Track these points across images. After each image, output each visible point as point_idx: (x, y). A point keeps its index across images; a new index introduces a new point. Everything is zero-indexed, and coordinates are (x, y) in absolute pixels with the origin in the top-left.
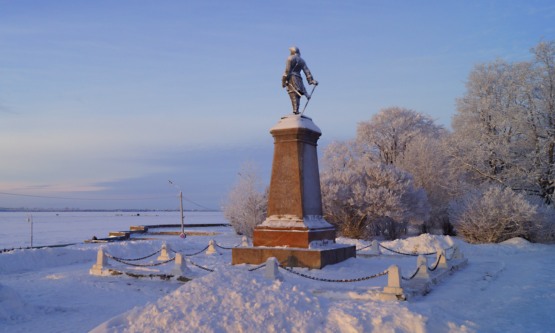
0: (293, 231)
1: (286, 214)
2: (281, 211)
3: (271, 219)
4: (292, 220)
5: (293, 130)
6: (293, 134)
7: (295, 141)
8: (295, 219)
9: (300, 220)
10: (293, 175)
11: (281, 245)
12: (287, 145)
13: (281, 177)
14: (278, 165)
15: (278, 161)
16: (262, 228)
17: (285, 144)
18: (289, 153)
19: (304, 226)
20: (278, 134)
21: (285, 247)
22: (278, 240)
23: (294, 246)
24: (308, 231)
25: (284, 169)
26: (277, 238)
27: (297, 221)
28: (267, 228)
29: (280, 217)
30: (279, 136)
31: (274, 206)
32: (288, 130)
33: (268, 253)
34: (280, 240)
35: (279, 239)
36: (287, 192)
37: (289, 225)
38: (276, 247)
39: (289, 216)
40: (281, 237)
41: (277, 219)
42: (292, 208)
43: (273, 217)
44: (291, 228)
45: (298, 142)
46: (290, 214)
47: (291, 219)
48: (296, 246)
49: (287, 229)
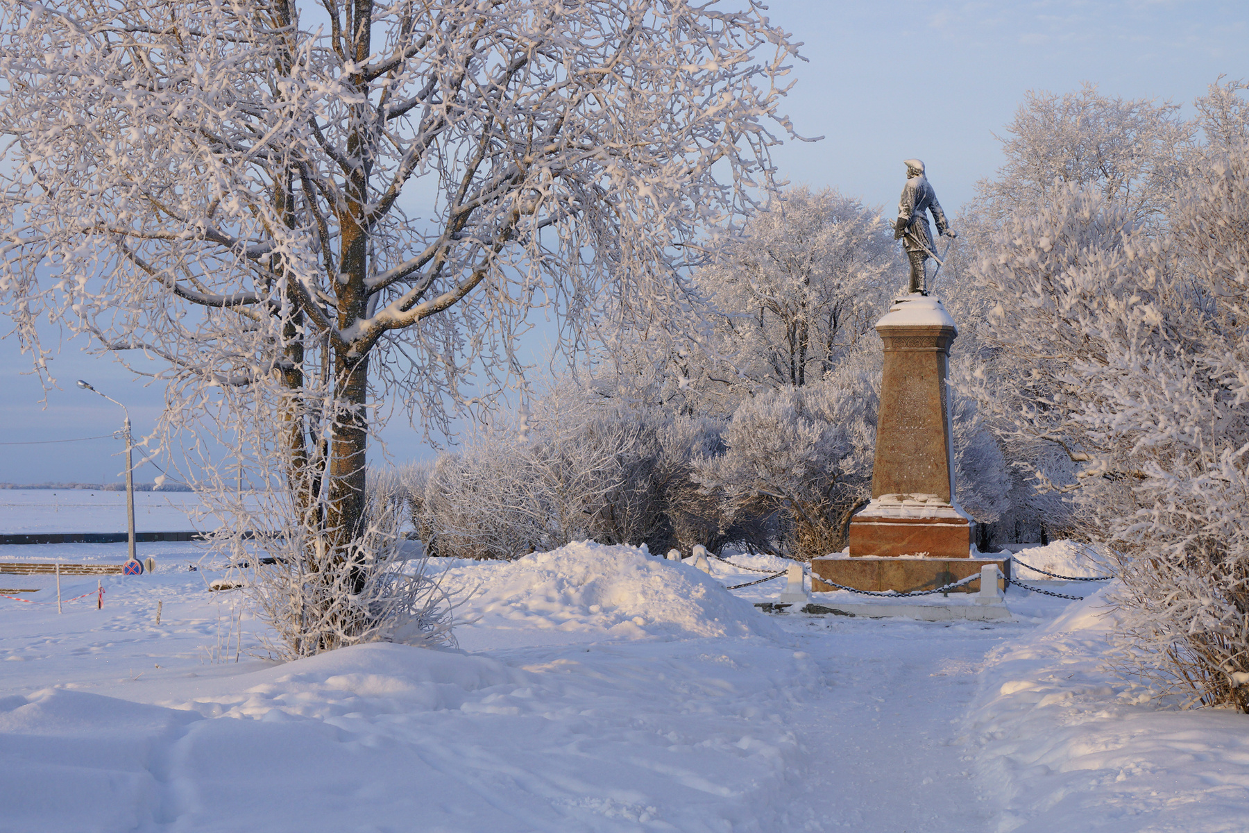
0: (938, 525)
1: (916, 491)
2: (904, 486)
3: (881, 503)
4: (927, 503)
5: (931, 328)
6: (929, 337)
7: (932, 351)
8: (934, 501)
9: (944, 504)
10: (930, 416)
11: (912, 553)
12: (916, 357)
13: (902, 418)
14: (896, 395)
15: (896, 388)
16: (869, 519)
17: (910, 354)
18: (920, 373)
19: (958, 516)
20: (898, 335)
21: (921, 556)
22: (904, 543)
23: (939, 555)
24: (968, 525)
25: (909, 404)
26: (903, 540)
27: (940, 507)
28: (881, 519)
29: (901, 499)
30: (899, 338)
31: (889, 477)
32: (920, 328)
33: (895, 567)
34: (909, 542)
35: (906, 541)
36: (917, 450)
37: (925, 513)
38: (902, 557)
39: (923, 497)
40: (912, 537)
41: (896, 502)
42: (927, 482)
43: (886, 499)
44: (932, 520)
45: (938, 352)
46: (923, 492)
47: (925, 501)
48: (945, 554)
49: (924, 521)
